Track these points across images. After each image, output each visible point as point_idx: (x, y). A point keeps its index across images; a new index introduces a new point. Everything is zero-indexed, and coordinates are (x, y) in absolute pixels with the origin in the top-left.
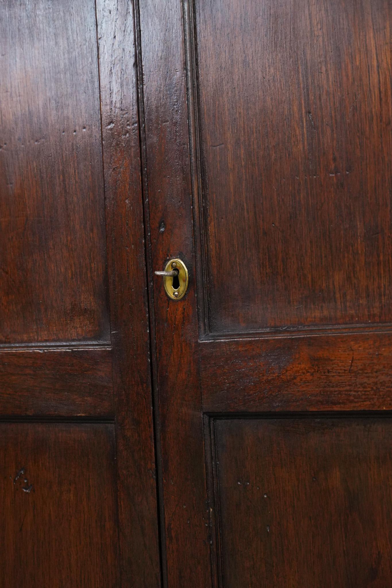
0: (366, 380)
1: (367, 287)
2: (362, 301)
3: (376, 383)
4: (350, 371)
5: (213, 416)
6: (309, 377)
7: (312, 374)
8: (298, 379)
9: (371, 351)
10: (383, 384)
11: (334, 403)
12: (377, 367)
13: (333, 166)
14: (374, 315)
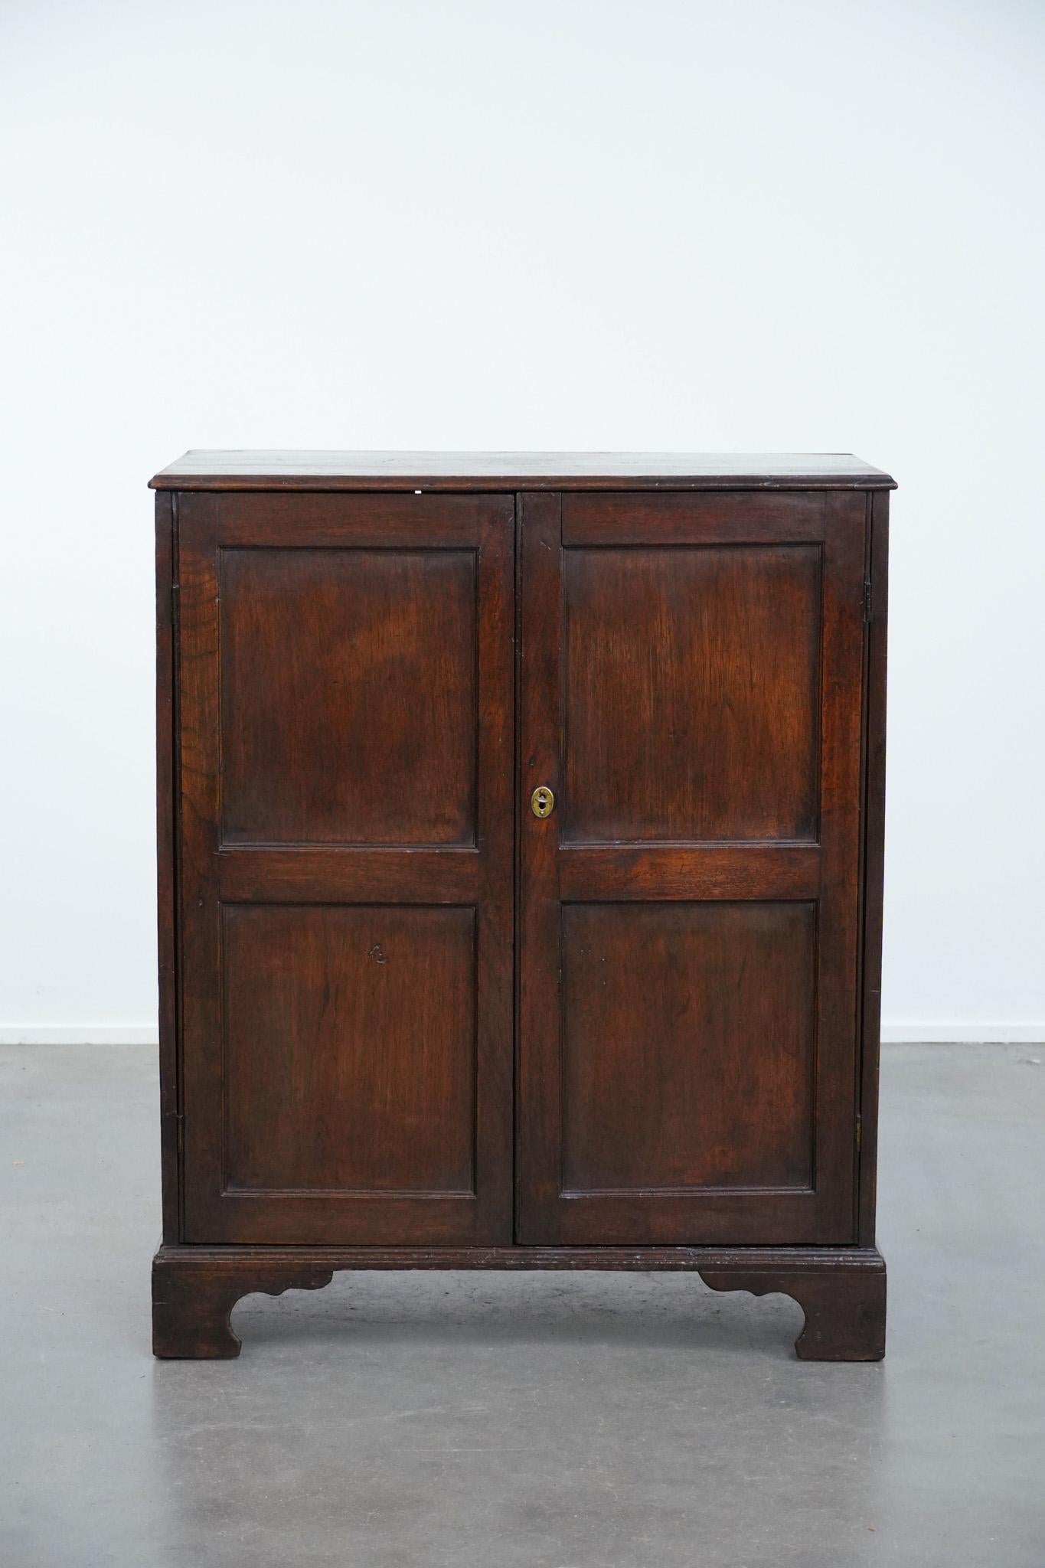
0: (691, 879)
1: (693, 815)
2: (689, 825)
3: (699, 881)
4: (681, 873)
5: (564, 903)
6: (648, 876)
7: (651, 875)
8: (640, 877)
9: (697, 860)
10: (704, 882)
11: (667, 895)
12: (700, 871)
13: (672, 730)
14: (696, 835)
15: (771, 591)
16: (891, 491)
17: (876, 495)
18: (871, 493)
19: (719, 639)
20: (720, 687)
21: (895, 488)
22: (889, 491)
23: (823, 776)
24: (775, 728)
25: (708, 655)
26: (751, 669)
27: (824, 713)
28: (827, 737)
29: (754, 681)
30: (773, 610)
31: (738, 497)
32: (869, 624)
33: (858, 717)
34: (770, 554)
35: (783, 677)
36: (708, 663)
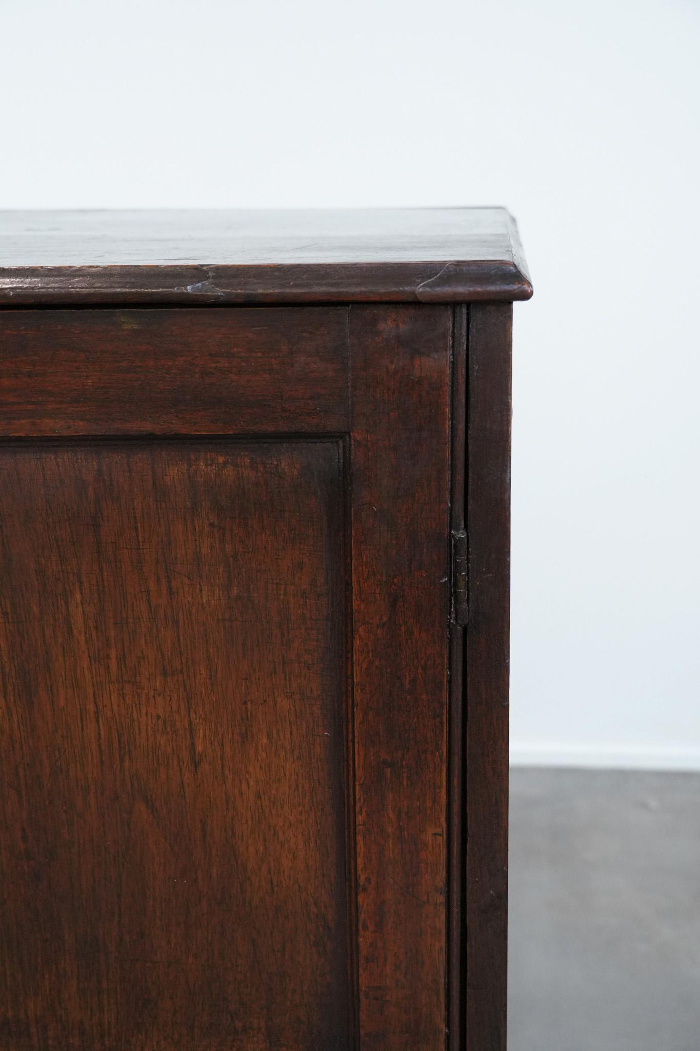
15: (228, 547)
16: (516, 305)
17: (478, 316)
18: (464, 310)
19: (113, 655)
20: (122, 760)
21: (525, 296)
22: (510, 303)
23: (362, 961)
24: (251, 849)
25: (90, 691)
26: (190, 723)
27: (360, 828)
28: (368, 880)
29: (199, 748)
30: (235, 591)
31: (128, 323)
32: (465, 630)
33: (442, 840)
34: (221, 460)
35: (265, 741)
36: (91, 707)
